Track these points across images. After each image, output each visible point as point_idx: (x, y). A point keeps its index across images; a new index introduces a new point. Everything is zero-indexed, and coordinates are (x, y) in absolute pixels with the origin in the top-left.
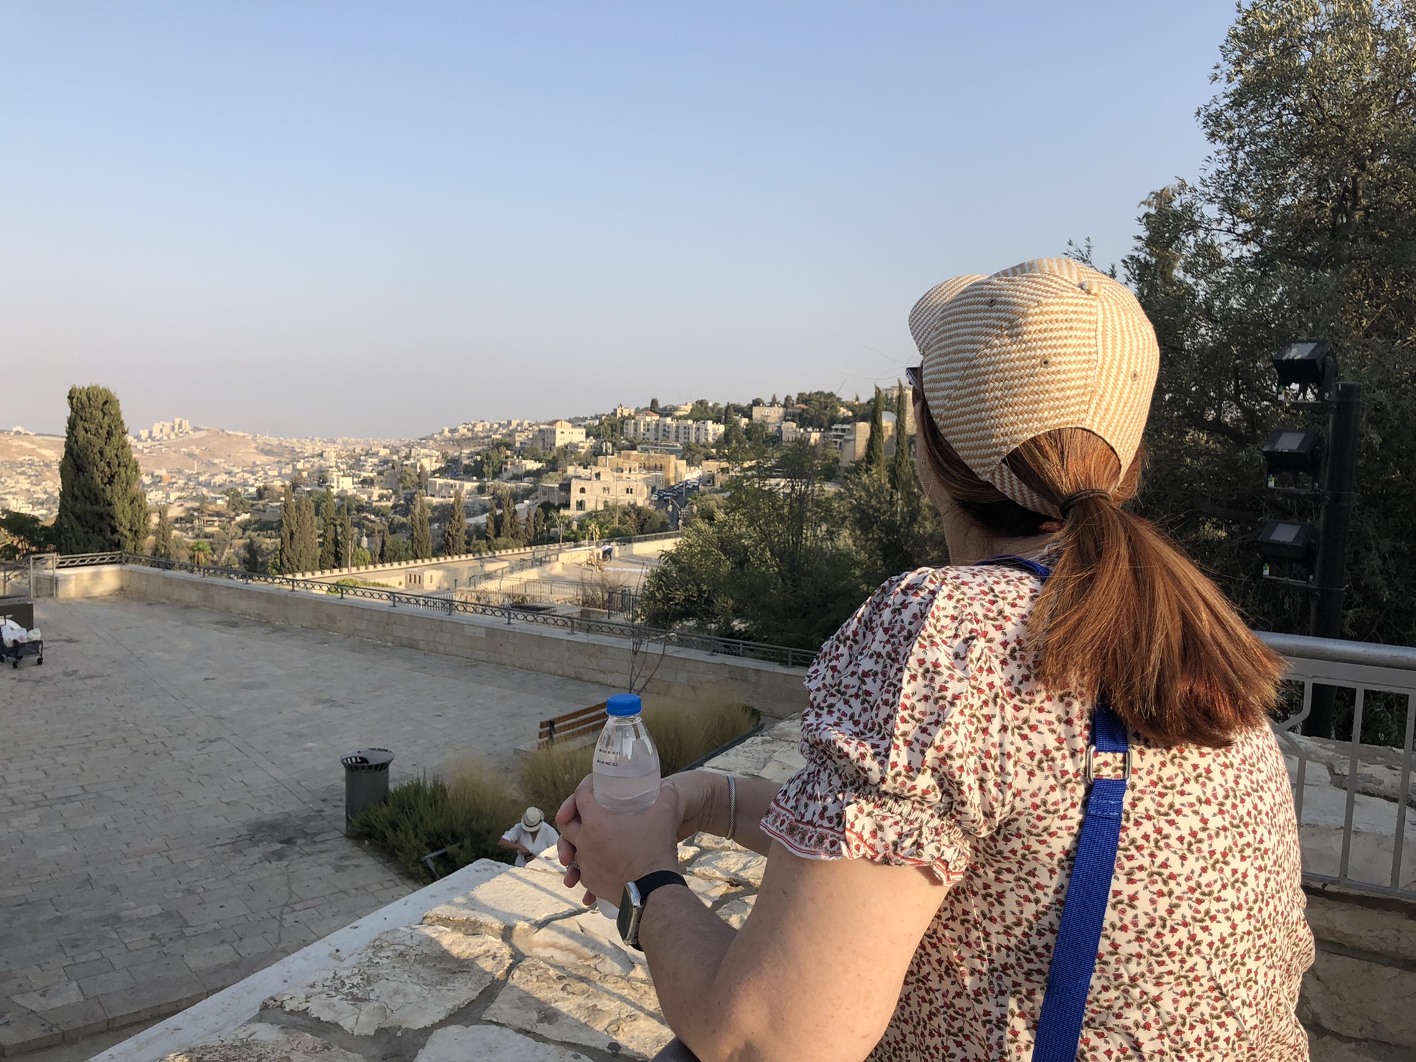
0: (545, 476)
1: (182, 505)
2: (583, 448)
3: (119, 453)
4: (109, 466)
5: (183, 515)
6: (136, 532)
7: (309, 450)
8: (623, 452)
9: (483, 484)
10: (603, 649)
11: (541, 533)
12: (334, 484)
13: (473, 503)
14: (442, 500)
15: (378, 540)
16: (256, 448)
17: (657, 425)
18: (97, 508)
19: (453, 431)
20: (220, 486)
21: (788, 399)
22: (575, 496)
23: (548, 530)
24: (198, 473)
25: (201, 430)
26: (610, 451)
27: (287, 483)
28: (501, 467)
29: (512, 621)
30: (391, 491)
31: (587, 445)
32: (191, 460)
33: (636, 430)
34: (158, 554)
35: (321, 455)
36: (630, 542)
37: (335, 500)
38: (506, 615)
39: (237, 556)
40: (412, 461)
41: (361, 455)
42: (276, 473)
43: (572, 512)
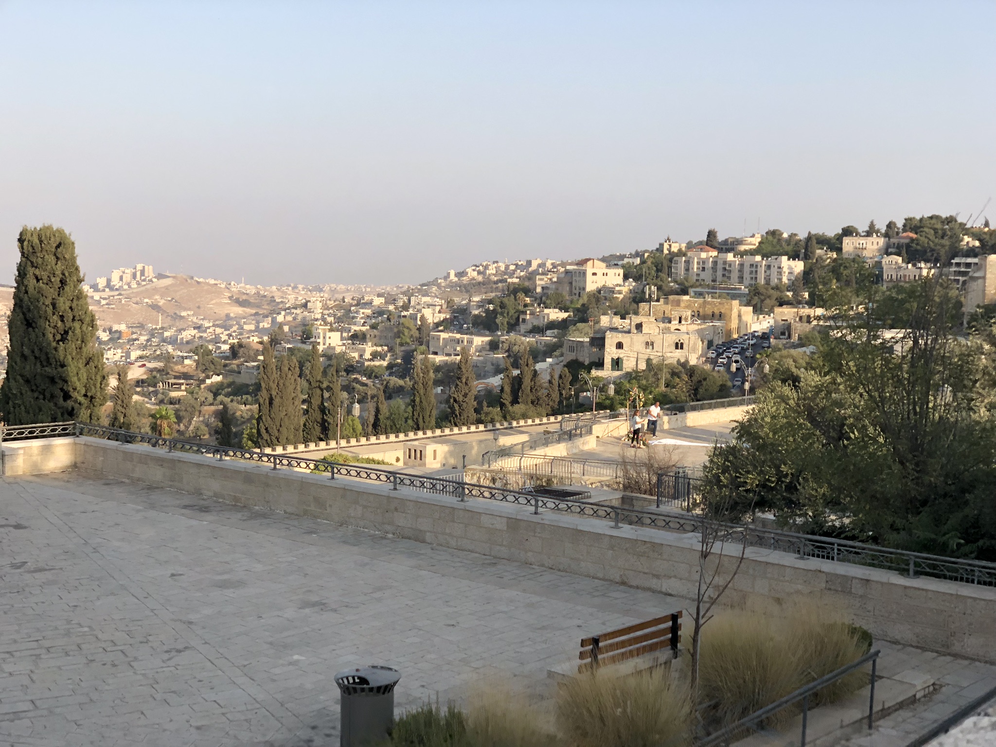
0: (572, 328)
1: (144, 365)
2: (620, 292)
3: (74, 305)
4: (62, 321)
5: (145, 377)
6: (92, 397)
7: (291, 299)
8: (671, 297)
9: (496, 339)
10: (656, 547)
11: (568, 399)
12: (320, 340)
13: (484, 362)
14: (447, 358)
15: (371, 406)
16: (230, 298)
17: (715, 263)
18: (48, 369)
19: (460, 275)
20: (188, 342)
21: (890, 225)
22: (610, 352)
23: (577, 396)
24: (162, 328)
25: (169, 277)
26: (655, 296)
27: (266, 338)
28: (518, 318)
29: (540, 510)
30: (386, 348)
31: (625, 290)
32: (154, 313)
33: (687, 270)
34: (117, 424)
35: (305, 306)
36: (682, 410)
37: (321, 359)
38: (533, 502)
39: (207, 425)
40: (411, 311)
41: (351, 305)
42: (252, 327)
43: (607, 373)
